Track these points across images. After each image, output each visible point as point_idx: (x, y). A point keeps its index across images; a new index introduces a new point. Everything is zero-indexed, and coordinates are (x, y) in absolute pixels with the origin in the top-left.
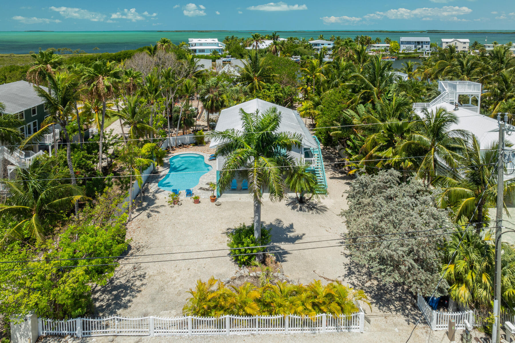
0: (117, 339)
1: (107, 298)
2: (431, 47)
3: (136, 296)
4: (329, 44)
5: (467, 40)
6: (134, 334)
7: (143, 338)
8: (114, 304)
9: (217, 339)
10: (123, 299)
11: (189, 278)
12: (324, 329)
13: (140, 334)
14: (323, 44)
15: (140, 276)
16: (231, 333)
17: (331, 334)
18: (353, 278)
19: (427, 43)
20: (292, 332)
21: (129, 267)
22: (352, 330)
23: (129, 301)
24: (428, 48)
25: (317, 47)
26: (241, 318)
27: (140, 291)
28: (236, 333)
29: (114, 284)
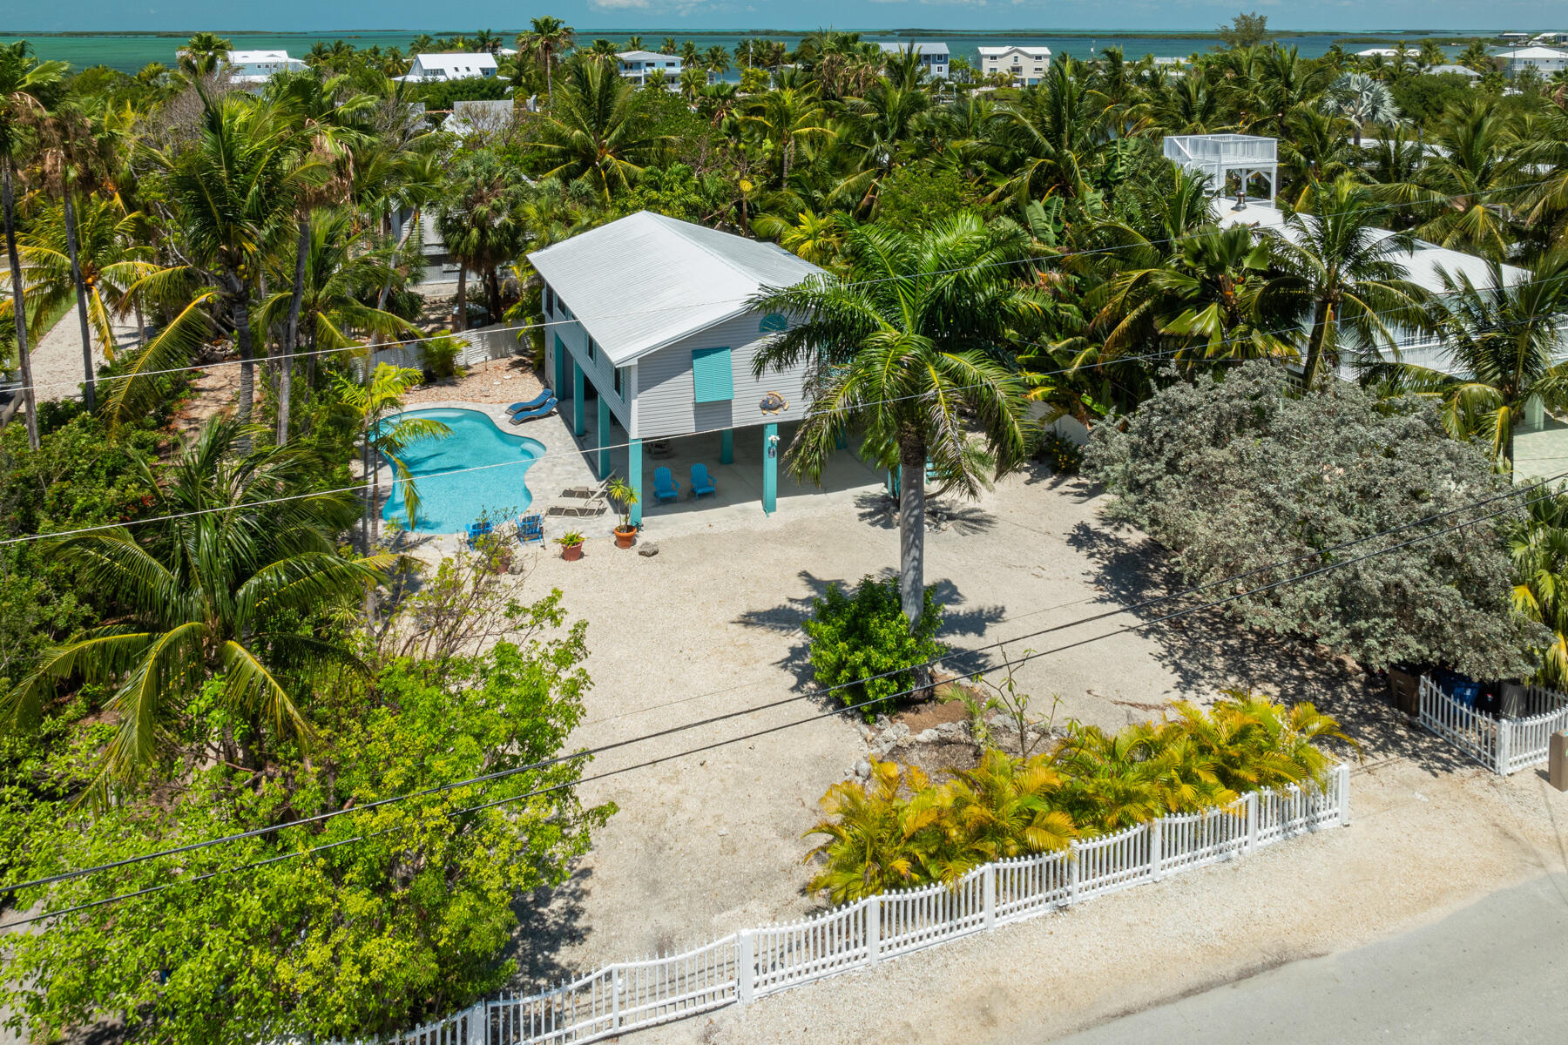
2: (951, 70)
3: (587, 893)
4: (669, 65)
5: (1045, 51)
6: (682, 1012)
7: (715, 1016)
9: (964, 951)
10: (544, 910)
11: (725, 790)
12: (1259, 839)
13: (701, 1007)
14: (652, 65)
16: (999, 922)
17: (1274, 849)
18: (1207, 688)
19: (941, 58)
20: (1170, 872)
22: (1322, 825)
23: (572, 913)
24: (945, 74)
25: (632, 74)
26: (1016, 864)
27: (587, 870)
28: (1012, 917)
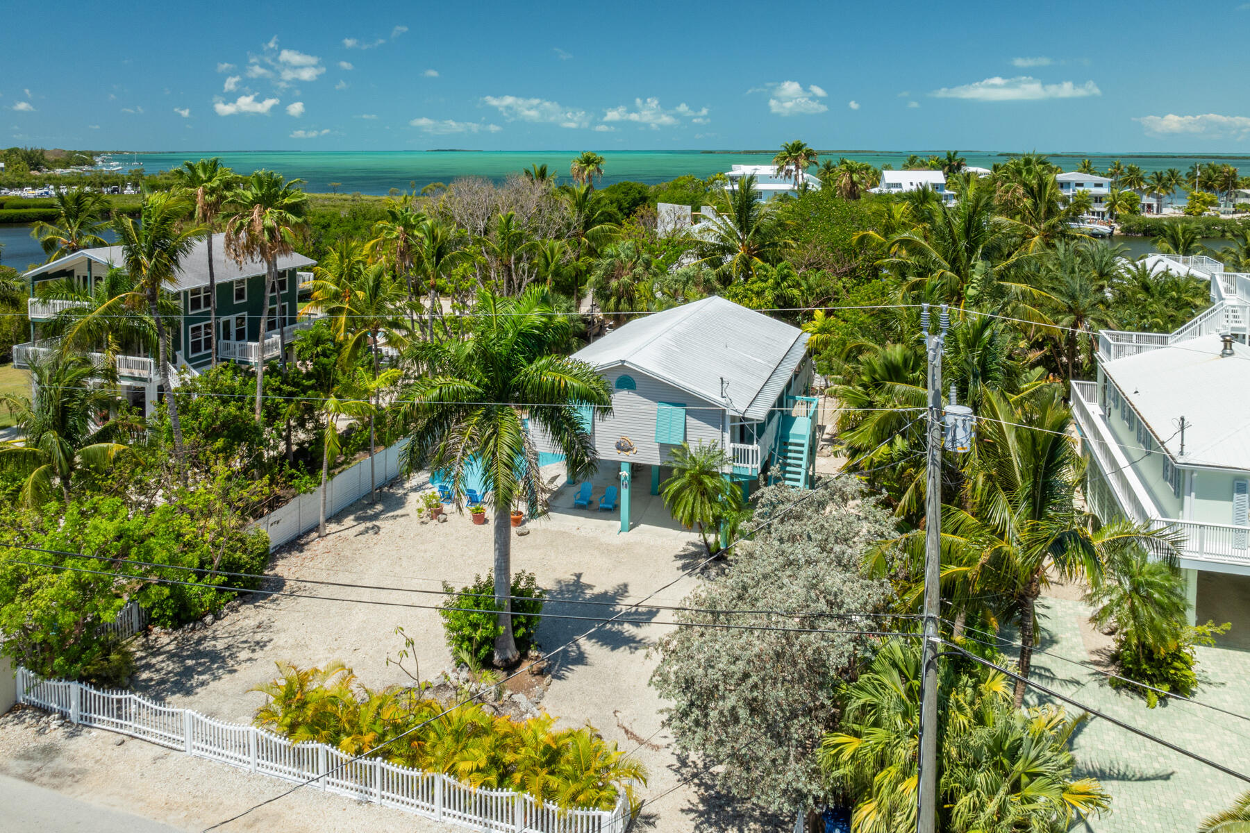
0: (132, 744)
1: (170, 669)
3: (221, 679)
4: (1097, 185)
6: (162, 742)
7: (174, 753)
8: (172, 682)
10: (196, 677)
13: (170, 744)
14: (1081, 185)
15: (257, 643)
16: (330, 789)
20: (450, 821)
21: (252, 623)
23: (203, 684)
27: (235, 671)
28: (337, 790)
29: (201, 648)
